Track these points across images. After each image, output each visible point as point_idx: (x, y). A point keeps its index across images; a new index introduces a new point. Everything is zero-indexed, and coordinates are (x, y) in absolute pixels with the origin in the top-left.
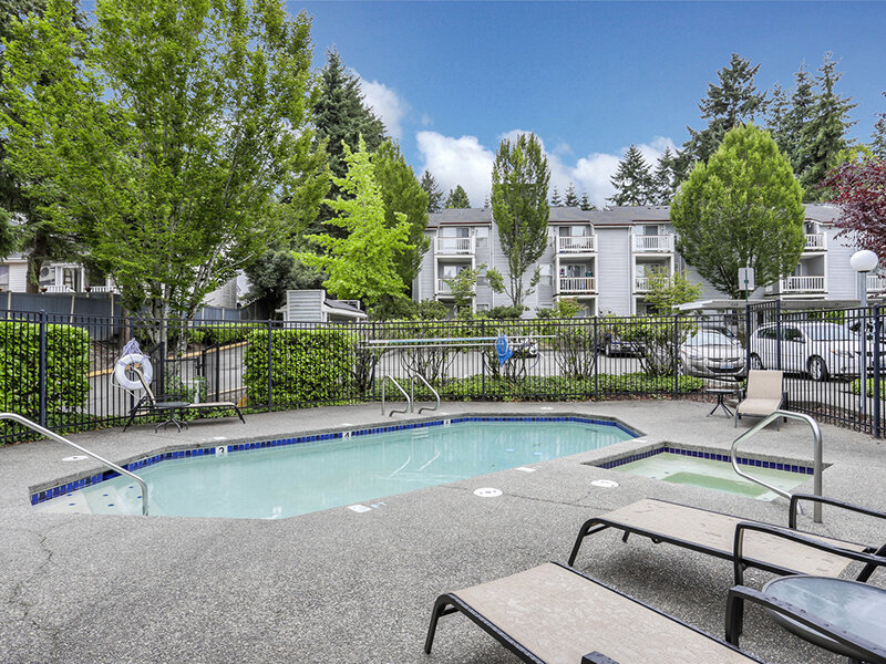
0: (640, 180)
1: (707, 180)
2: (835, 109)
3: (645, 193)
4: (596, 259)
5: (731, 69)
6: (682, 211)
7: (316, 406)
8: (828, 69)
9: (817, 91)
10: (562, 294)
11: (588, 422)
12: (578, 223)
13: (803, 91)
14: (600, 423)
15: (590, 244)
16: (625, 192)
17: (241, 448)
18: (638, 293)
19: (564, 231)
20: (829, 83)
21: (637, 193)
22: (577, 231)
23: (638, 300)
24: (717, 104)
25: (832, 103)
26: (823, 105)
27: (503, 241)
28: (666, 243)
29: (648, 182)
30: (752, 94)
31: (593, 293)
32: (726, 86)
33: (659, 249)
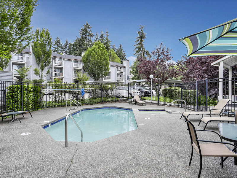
0: (59, 47)
1: (92, 52)
2: (108, 41)
3: (61, 51)
4: (64, 68)
5: (86, 25)
6: (86, 59)
7: (33, 111)
8: (107, 32)
9: (105, 36)
10: (54, 77)
11: (109, 108)
12: (58, 57)
13: (102, 36)
14: (111, 108)
15: (61, 64)
16: (56, 49)
17: (55, 123)
18: (74, 78)
19: (54, 59)
20: (107, 36)
21: (59, 50)
22: (57, 59)
23: (74, 80)
24: (83, 33)
25: (108, 40)
26: (106, 40)
27: (36, 60)
28: (80, 66)
29: (62, 47)
30: (91, 33)
31: (63, 77)
32: (85, 29)
33: (78, 67)
